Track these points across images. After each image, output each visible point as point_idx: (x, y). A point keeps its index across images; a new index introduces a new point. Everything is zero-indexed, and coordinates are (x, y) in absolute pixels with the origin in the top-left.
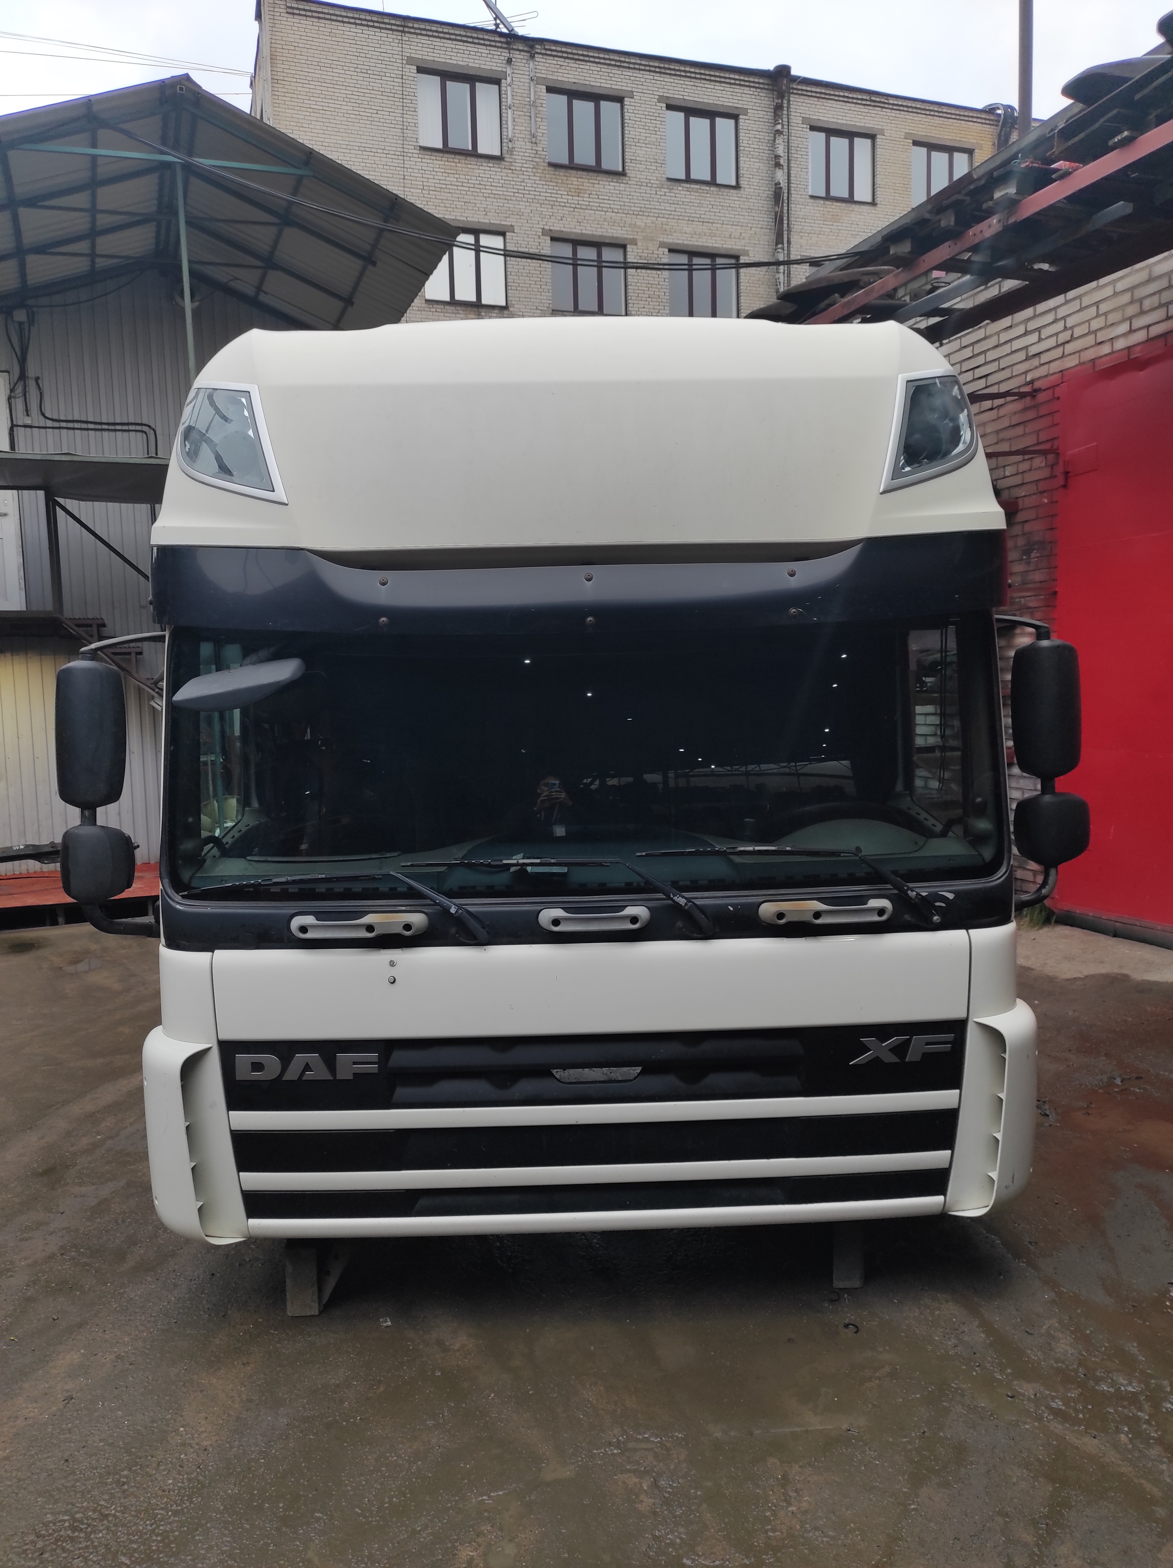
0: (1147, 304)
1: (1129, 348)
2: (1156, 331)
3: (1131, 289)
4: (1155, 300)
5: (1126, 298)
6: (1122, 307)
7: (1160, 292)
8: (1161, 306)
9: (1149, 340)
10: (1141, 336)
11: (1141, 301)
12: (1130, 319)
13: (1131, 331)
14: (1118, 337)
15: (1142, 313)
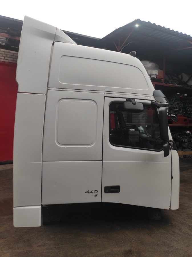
0: (8, 56)
1: (4, 62)
2: (10, 61)
3: (5, 52)
4: (10, 56)
5: (3, 53)
6: (3, 54)
7: (11, 55)
8: (11, 58)
9: (9, 62)
10: (7, 61)
11: (7, 55)
12: (5, 57)
13: (4, 59)
14: (1, 59)
15: (7, 57)
